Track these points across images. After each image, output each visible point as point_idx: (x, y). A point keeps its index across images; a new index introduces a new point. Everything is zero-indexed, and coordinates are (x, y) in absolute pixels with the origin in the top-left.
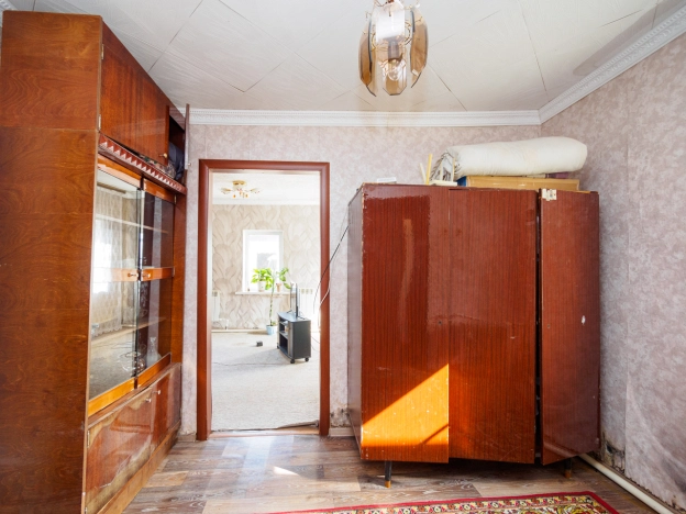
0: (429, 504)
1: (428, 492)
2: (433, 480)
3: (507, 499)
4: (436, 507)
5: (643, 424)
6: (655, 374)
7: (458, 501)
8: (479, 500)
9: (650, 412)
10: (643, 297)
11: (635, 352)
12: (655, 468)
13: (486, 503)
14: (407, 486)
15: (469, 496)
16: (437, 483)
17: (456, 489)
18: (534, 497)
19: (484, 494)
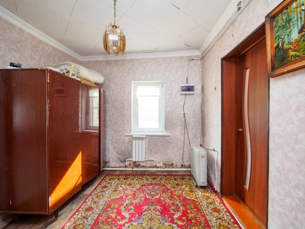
0: (79, 208)
1: (73, 208)
2: (71, 204)
3: (95, 189)
4: (82, 207)
5: (113, 152)
6: (116, 138)
7: (86, 200)
8: (90, 195)
9: (115, 148)
10: (113, 120)
11: (111, 134)
12: (116, 161)
13: (93, 194)
14: (64, 213)
15: (86, 197)
16: (73, 203)
17: (80, 198)
18: (99, 184)
19: (89, 193)
